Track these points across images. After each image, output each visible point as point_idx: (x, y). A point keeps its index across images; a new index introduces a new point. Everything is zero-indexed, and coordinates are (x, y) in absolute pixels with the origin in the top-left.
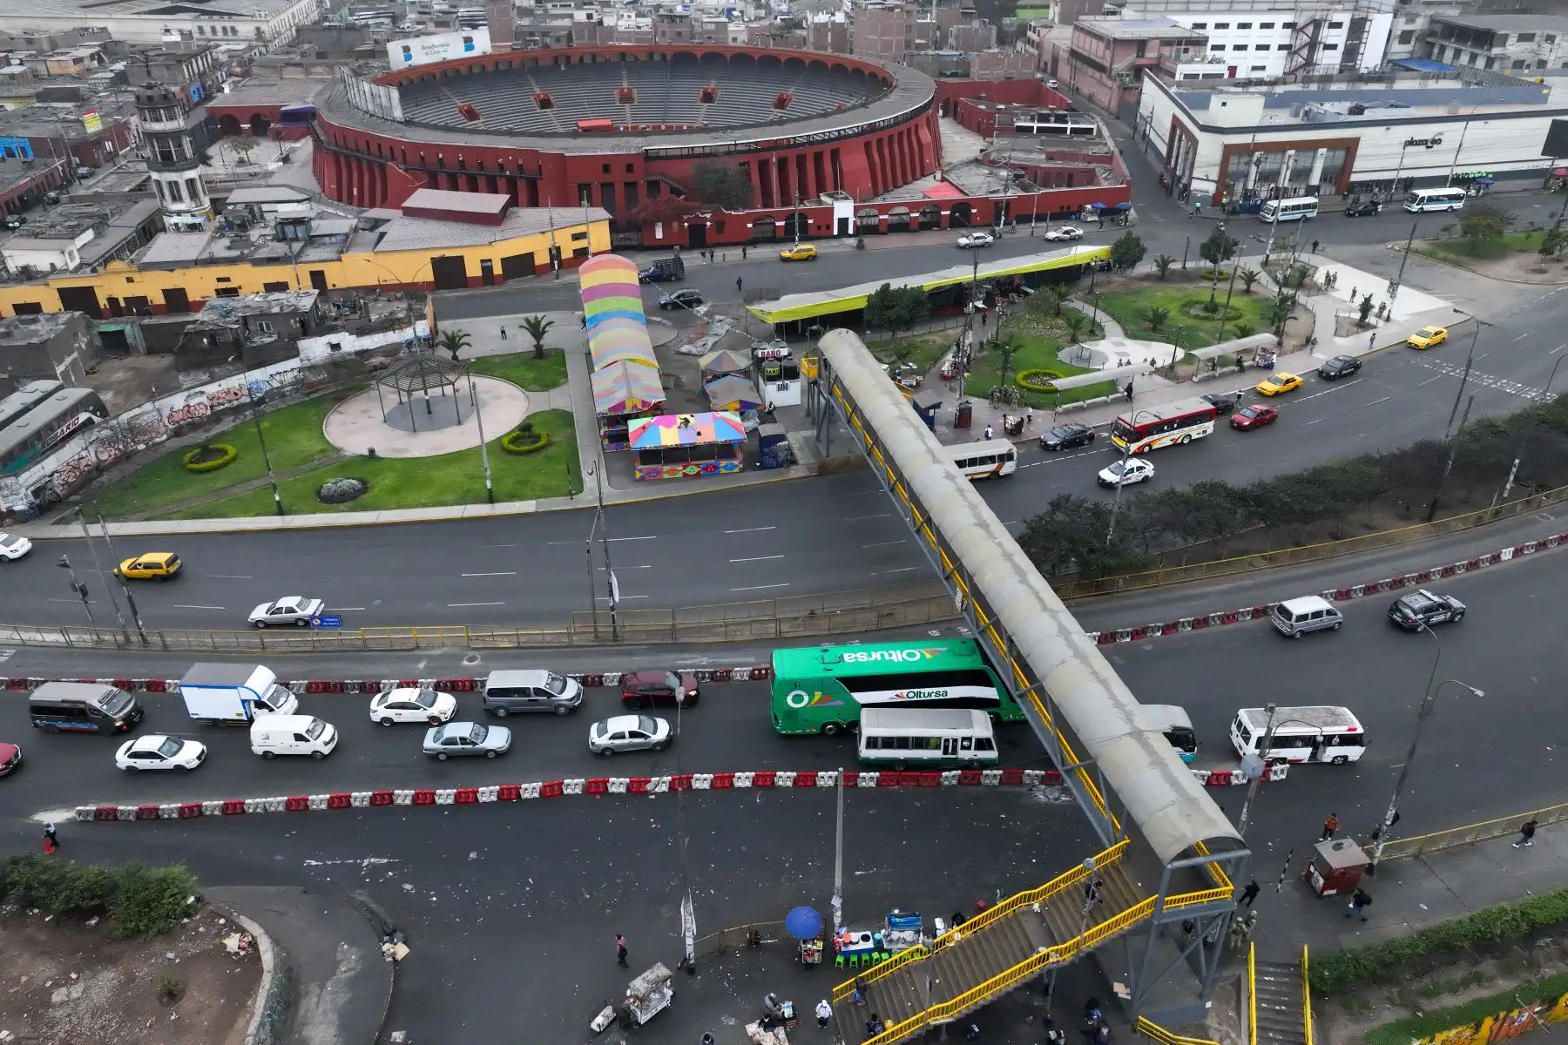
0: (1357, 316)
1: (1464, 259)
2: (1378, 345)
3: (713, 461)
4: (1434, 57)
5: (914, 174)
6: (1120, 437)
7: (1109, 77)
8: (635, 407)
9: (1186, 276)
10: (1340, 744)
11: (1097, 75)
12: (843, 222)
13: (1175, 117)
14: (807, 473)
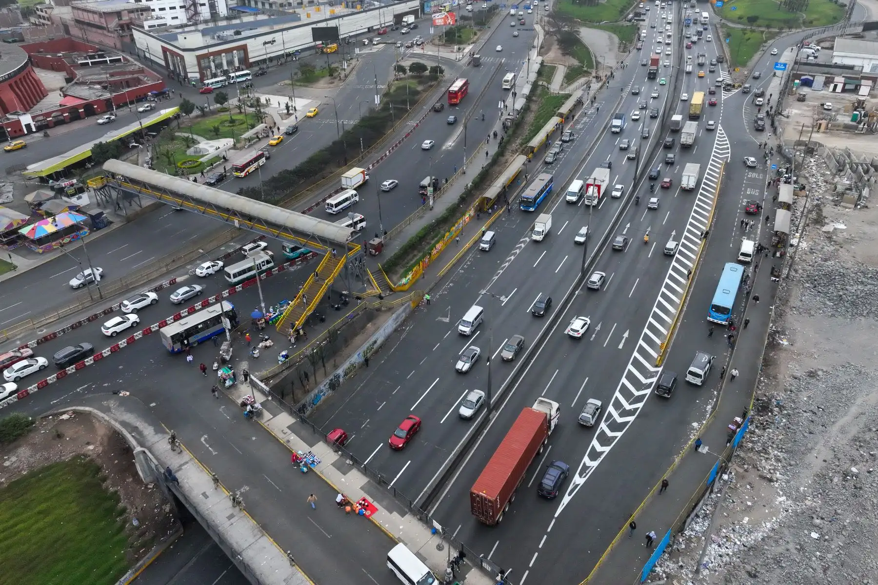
0: (286, 111)
1: (306, 84)
2: (299, 119)
3: (75, 233)
4: (247, 5)
5: (40, 97)
6: (236, 172)
7: (109, 31)
8: (18, 224)
9: (213, 113)
10: (360, 223)
11: (100, 31)
12: (28, 126)
13: (162, 46)
14: (122, 224)
